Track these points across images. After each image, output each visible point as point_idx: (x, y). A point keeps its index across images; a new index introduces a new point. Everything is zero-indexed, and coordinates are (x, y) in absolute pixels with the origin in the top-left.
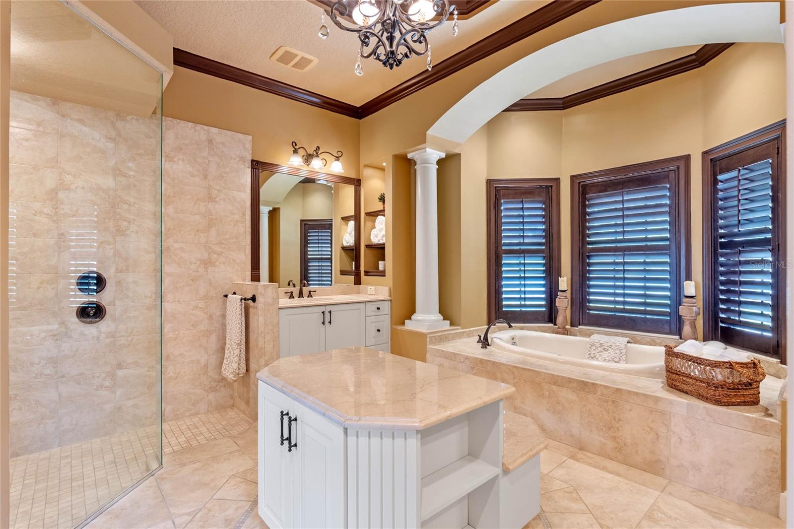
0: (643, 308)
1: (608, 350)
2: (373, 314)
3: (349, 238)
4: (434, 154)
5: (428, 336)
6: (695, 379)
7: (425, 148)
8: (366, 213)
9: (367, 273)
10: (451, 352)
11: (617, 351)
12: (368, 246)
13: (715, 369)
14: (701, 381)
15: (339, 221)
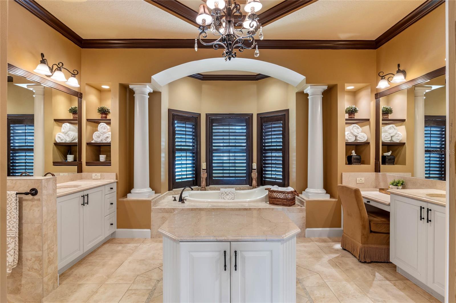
0: (234, 175)
1: (229, 195)
2: (108, 193)
3: (64, 136)
4: (148, 89)
5: (152, 201)
6: (282, 199)
7: (146, 85)
8: (87, 120)
9: (88, 164)
10: (171, 208)
11: (233, 195)
12: (88, 144)
13: (289, 194)
14: (284, 199)
15: (53, 121)
